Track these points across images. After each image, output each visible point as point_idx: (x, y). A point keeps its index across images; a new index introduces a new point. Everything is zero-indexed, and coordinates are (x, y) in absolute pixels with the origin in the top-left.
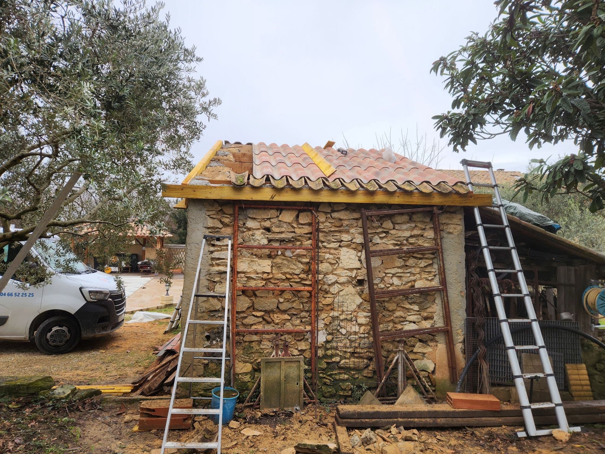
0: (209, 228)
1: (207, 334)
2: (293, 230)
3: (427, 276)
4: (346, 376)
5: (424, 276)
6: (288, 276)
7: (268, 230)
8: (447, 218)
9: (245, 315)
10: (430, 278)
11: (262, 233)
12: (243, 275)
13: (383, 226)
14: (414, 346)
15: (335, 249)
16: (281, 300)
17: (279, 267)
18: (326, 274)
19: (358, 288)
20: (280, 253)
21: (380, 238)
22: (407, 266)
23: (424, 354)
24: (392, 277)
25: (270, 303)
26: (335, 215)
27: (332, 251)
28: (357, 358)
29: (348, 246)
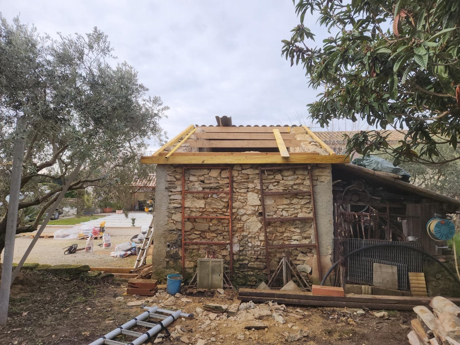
0: (168, 181)
1: (168, 244)
2: (217, 182)
3: (306, 210)
4: (252, 273)
5: (304, 210)
6: (215, 210)
7: (203, 182)
8: (320, 172)
9: (189, 233)
10: (308, 212)
11: (199, 184)
12: (188, 209)
13: (275, 178)
14: (297, 256)
15: (245, 193)
16: (211, 225)
17: (210, 204)
18: (239, 209)
19: (259, 218)
20: (210, 196)
21: (274, 185)
22: (292, 203)
23: (305, 261)
24: (282, 211)
25: (204, 226)
26: (244, 172)
27: (242, 194)
28: (260, 261)
29: (253, 191)
